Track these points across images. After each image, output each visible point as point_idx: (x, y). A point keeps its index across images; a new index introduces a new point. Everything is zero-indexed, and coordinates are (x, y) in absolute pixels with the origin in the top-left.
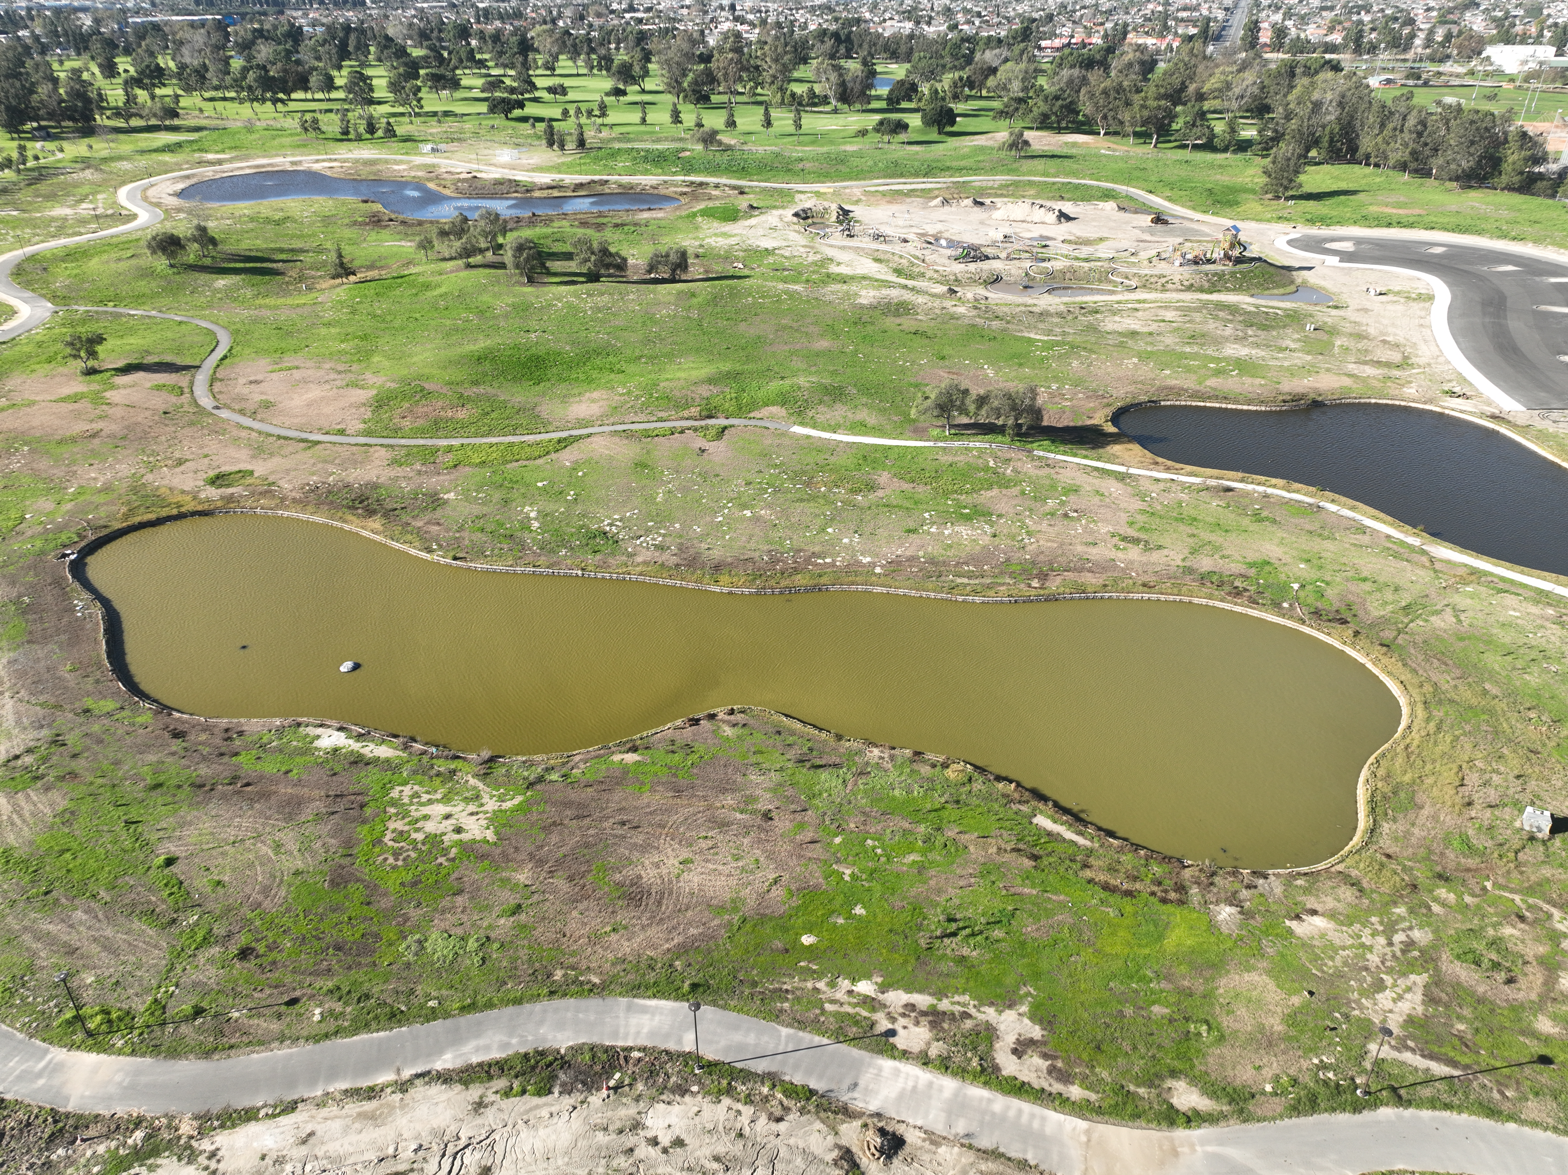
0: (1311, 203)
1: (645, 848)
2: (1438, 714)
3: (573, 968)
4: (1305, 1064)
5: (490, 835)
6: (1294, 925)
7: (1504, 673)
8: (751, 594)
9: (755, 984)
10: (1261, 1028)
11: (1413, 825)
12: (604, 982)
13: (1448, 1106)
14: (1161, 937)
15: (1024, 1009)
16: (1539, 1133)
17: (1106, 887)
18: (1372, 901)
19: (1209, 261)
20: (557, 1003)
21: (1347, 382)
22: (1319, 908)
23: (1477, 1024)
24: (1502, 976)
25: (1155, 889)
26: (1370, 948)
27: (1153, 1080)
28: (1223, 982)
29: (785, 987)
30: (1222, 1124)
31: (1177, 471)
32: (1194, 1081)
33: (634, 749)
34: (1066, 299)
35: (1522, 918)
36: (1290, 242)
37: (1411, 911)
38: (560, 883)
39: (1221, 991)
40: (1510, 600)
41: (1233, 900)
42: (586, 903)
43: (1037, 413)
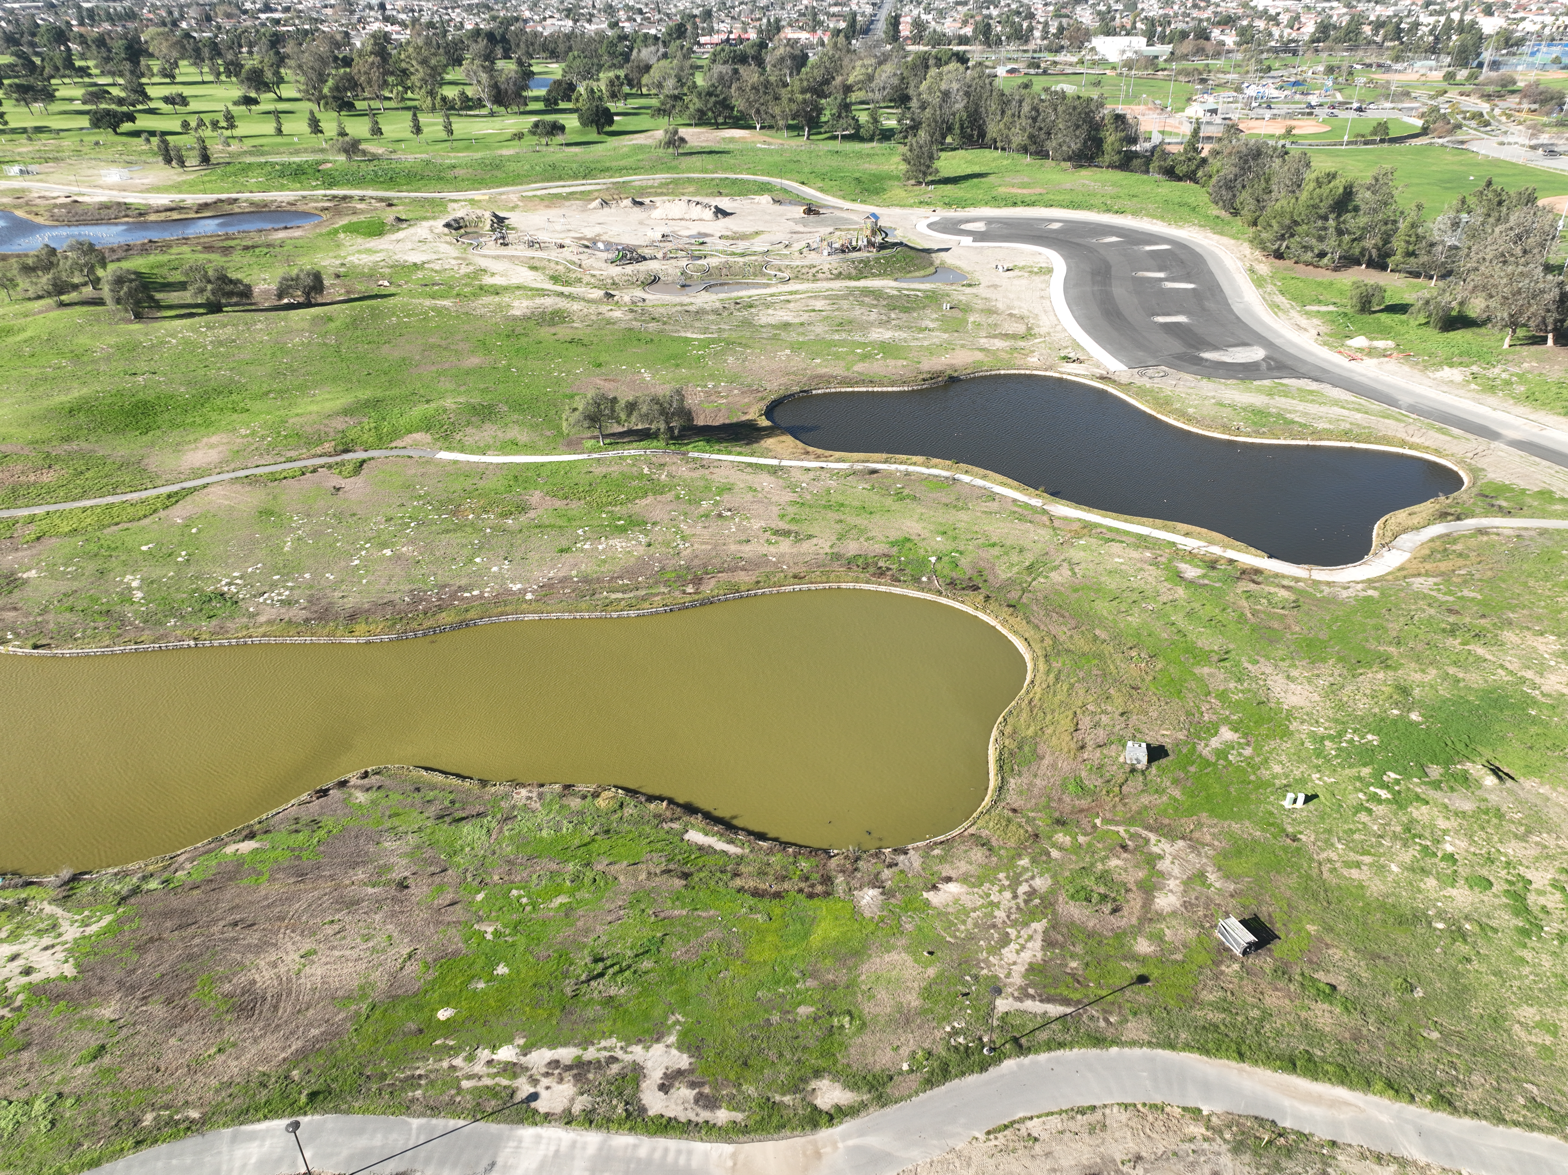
0: (949, 186)
1: (259, 948)
2: (1057, 665)
3: (167, 1107)
4: (938, 1034)
5: (69, 970)
6: (930, 895)
7: (1111, 618)
8: (391, 640)
9: (383, 1076)
10: (899, 1008)
11: (1035, 776)
12: (204, 1114)
13: (1061, 1045)
14: (807, 934)
15: (672, 1039)
16: (1137, 1051)
17: (756, 893)
18: (1000, 858)
19: (855, 249)
20: (146, 1153)
21: (979, 356)
22: (953, 874)
23: (1088, 958)
24: (1107, 908)
25: (802, 885)
26: (997, 905)
27: (798, 1085)
28: (866, 967)
29: (418, 1072)
30: (862, 1114)
31: (827, 459)
32: (836, 1077)
33: (251, 836)
34: (722, 296)
35: (1124, 848)
36: (930, 226)
37: (1034, 861)
38: (157, 1009)
39: (863, 977)
40: (1116, 548)
41: (876, 882)
42: (186, 1026)
43: (686, 414)
